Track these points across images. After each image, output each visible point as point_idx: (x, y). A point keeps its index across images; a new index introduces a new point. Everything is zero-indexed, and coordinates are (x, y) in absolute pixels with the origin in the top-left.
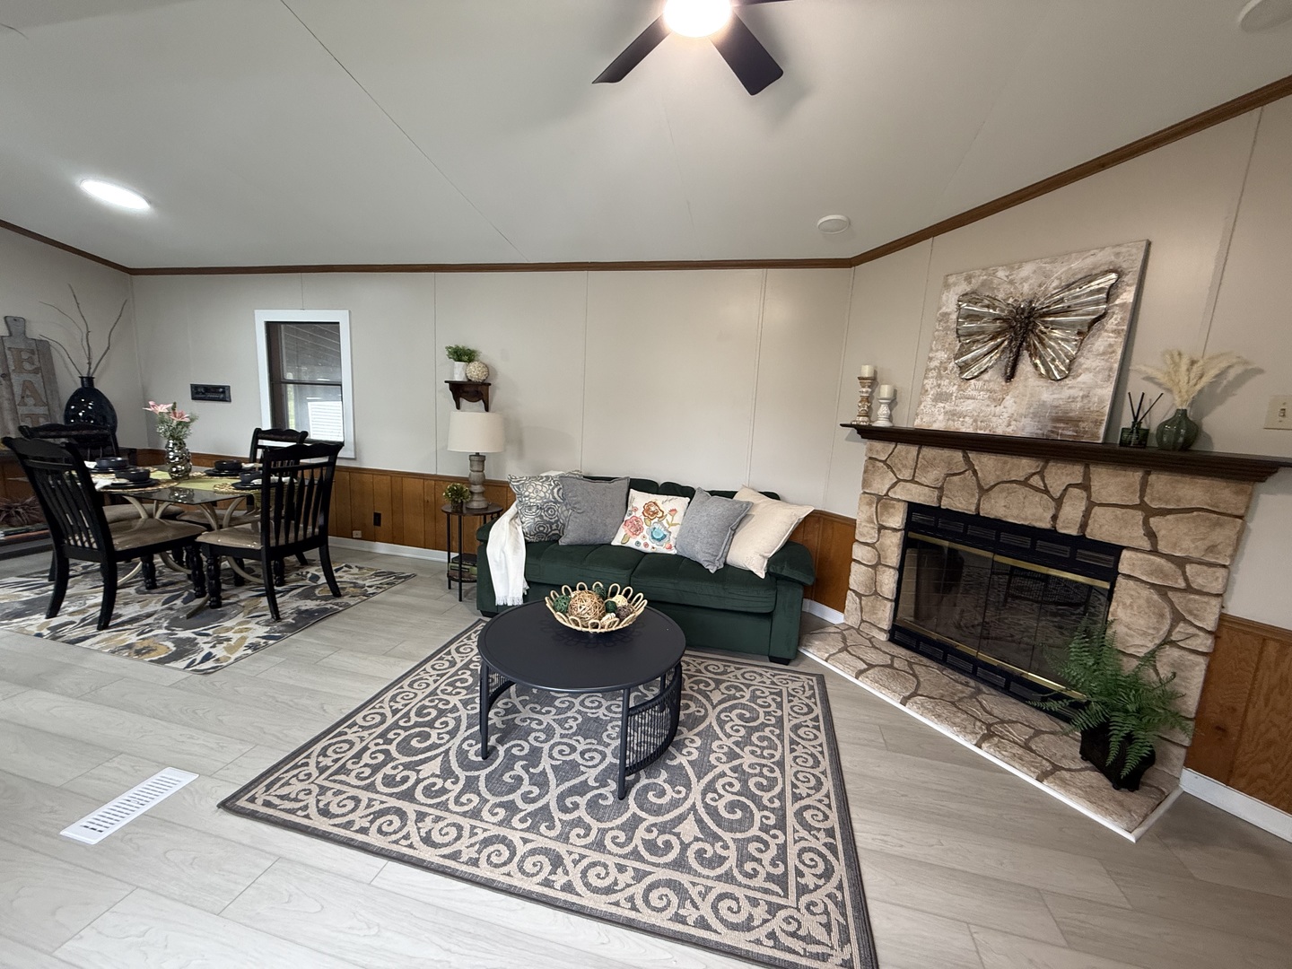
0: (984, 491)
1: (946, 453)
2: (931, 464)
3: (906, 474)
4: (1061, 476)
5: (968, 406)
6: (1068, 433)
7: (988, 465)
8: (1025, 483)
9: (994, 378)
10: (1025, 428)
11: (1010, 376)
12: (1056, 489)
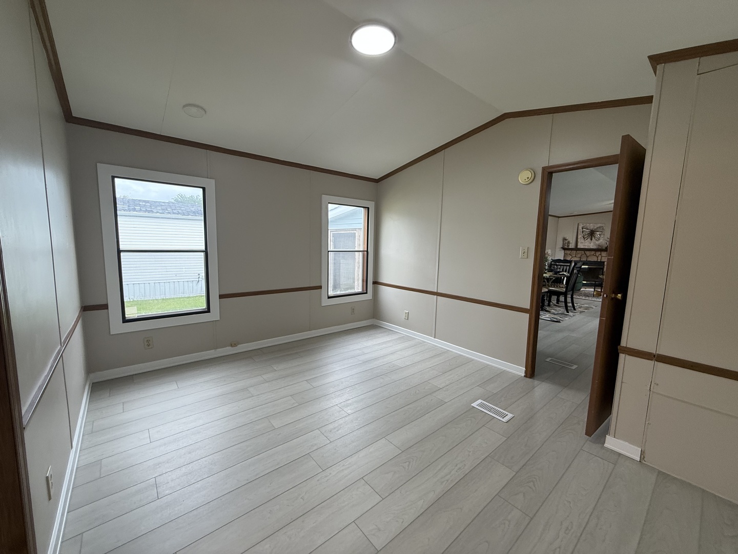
0: (587, 257)
1: (581, 252)
2: (579, 254)
3: (574, 256)
4: (598, 253)
5: (586, 244)
6: (600, 247)
7: (588, 253)
8: (593, 255)
9: (589, 240)
10: (595, 247)
11: (591, 240)
12: (597, 255)
